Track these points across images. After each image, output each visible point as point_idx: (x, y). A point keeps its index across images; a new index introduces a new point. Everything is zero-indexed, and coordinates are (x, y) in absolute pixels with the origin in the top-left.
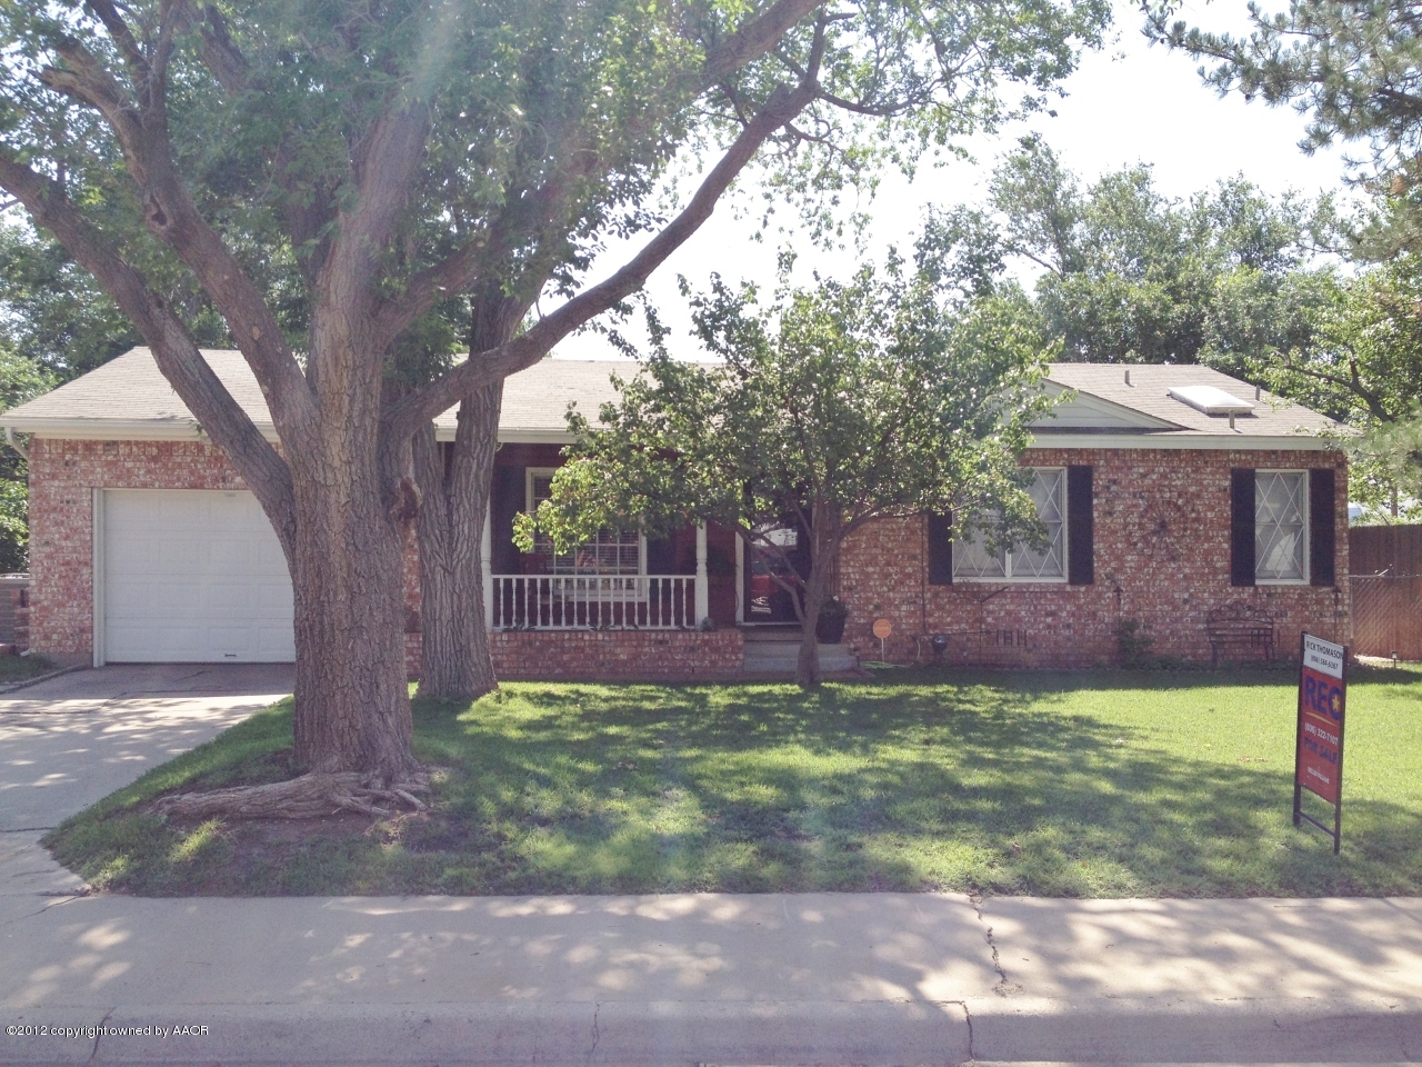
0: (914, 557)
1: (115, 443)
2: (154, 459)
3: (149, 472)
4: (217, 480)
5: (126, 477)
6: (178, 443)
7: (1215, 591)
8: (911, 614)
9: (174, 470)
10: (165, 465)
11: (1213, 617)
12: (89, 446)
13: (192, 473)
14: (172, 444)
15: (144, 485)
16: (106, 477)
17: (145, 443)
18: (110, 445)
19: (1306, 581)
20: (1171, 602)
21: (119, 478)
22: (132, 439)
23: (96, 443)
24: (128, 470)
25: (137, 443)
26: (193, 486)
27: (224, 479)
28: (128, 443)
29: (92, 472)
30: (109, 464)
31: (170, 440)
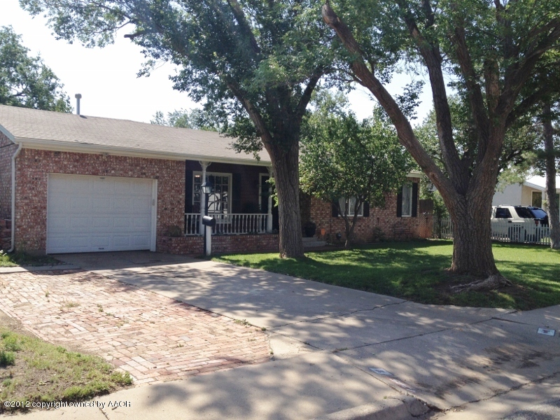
0: (329, 208)
1: (59, 152)
2: (77, 161)
3: (75, 166)
4: (104, 172)
5: (64, 169)
6: (88, 154)
7: (393, 219)
8: (327, 227)
9: (85, 166)
10: (82, 164)
11: (394, 226)
12: (47, 153)
13: (93, 168)
14: (86, 154)
15: (72, 173)
16: (55, 168)
17: (73, 153)
18: (57, 153)
19: (410, 216)
20: (384, 222)
21: (61, 169)
22: (67, 151)
23: (50, 152)
24: (65, 165)
25: (69, 153)
26: (94, 174)
27: (107, 171)
28: (66, 153)
29: (48, 166)
30: (56, 162)
31: (84, 152)
